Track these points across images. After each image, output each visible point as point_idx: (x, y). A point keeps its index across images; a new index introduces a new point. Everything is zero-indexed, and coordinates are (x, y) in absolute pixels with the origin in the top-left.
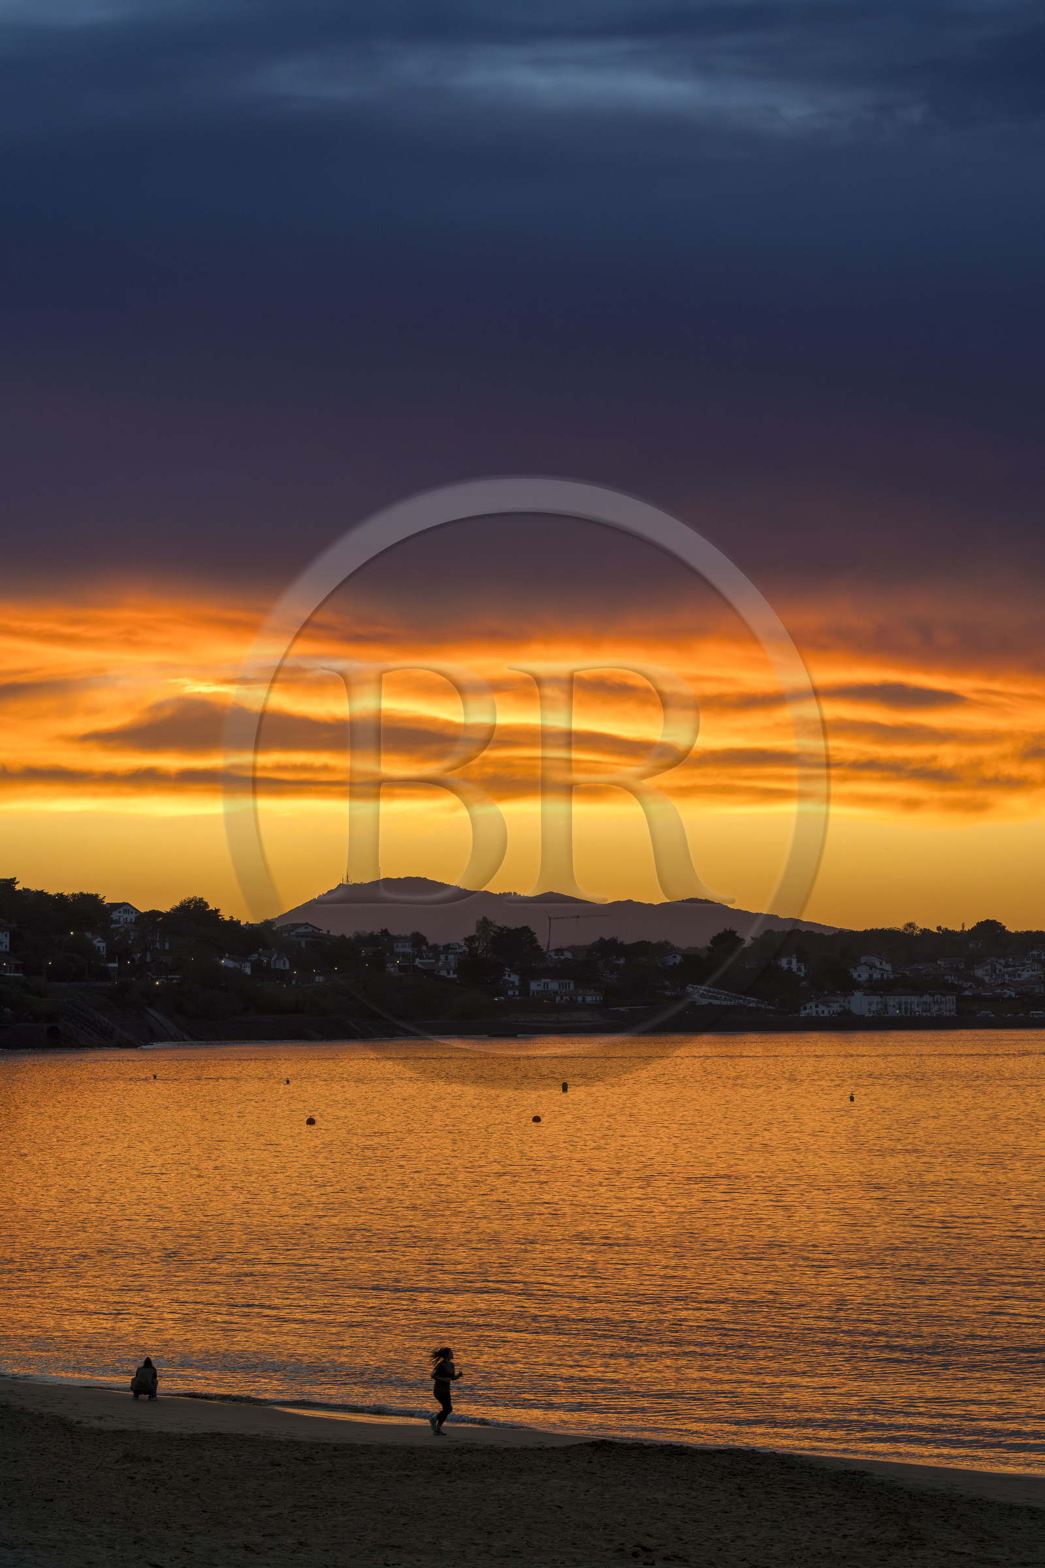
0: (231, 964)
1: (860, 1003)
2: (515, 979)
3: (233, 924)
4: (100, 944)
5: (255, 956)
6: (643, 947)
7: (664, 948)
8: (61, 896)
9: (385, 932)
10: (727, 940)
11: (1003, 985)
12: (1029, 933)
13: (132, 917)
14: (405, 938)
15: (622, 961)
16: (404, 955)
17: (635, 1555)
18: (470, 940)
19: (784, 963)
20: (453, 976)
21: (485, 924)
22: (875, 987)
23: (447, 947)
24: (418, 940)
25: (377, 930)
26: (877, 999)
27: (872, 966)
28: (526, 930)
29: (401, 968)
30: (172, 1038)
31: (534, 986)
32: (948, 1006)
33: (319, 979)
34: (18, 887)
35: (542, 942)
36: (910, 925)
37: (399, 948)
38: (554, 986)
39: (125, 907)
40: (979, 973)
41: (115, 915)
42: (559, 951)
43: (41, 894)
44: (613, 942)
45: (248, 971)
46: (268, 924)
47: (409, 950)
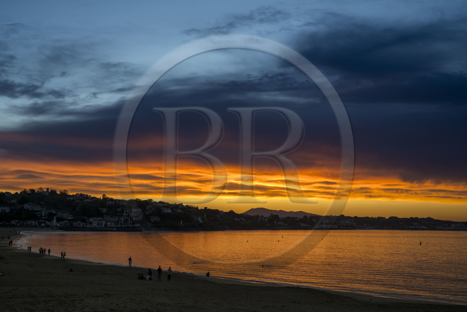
0: (237, 219)
1: (324, 226)
2: (276, 222)
3: (237, 214)
4: (218, 216)
5: (240, 218)
6: (294, 218)
7: (297, 218)
8: (213, 210)
9: (258, 215)
10: (305, 217)
11: (344, 224)
12: (348, 216)
13: (223, 213)
14: (260, 216)
15: (291, 220)
16: (260, 218)
17: (293, 302)
18: (269, 216)
19: (313, 220)
20: (267, 221)
21: (272, 214)
22: (326, 224)
23: (266, 217)
24: (262, 216)
25: (257, 215)
26: (326, 225)
27: (326, 221)
28: (277, 215)
29: (260, 220)
30: (228, 230)
31: (278, 223)
32: (336, 226)
33: (249, 222)
34: (207, 208)
35: (280, 217)
36: (331, 215)
37: (260, 217)
38: (281, 223)
39: (222, 211)
40: (341, 222)
41: (221, 212)
42: (282, 218)
43: (211, 209)
44: (289, 217)
45: (239, 220)
46: (242, 214)
47: (261, 218)
